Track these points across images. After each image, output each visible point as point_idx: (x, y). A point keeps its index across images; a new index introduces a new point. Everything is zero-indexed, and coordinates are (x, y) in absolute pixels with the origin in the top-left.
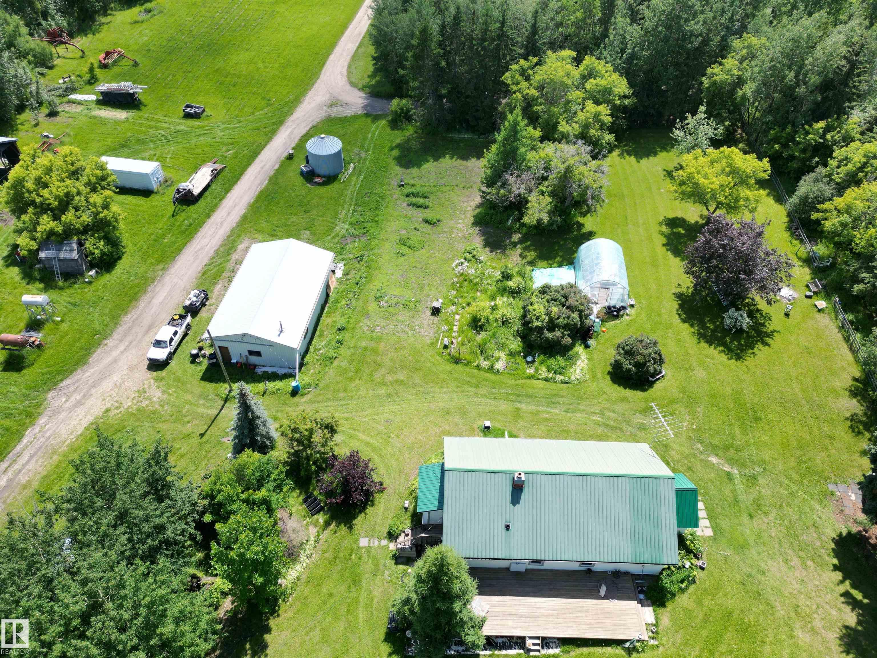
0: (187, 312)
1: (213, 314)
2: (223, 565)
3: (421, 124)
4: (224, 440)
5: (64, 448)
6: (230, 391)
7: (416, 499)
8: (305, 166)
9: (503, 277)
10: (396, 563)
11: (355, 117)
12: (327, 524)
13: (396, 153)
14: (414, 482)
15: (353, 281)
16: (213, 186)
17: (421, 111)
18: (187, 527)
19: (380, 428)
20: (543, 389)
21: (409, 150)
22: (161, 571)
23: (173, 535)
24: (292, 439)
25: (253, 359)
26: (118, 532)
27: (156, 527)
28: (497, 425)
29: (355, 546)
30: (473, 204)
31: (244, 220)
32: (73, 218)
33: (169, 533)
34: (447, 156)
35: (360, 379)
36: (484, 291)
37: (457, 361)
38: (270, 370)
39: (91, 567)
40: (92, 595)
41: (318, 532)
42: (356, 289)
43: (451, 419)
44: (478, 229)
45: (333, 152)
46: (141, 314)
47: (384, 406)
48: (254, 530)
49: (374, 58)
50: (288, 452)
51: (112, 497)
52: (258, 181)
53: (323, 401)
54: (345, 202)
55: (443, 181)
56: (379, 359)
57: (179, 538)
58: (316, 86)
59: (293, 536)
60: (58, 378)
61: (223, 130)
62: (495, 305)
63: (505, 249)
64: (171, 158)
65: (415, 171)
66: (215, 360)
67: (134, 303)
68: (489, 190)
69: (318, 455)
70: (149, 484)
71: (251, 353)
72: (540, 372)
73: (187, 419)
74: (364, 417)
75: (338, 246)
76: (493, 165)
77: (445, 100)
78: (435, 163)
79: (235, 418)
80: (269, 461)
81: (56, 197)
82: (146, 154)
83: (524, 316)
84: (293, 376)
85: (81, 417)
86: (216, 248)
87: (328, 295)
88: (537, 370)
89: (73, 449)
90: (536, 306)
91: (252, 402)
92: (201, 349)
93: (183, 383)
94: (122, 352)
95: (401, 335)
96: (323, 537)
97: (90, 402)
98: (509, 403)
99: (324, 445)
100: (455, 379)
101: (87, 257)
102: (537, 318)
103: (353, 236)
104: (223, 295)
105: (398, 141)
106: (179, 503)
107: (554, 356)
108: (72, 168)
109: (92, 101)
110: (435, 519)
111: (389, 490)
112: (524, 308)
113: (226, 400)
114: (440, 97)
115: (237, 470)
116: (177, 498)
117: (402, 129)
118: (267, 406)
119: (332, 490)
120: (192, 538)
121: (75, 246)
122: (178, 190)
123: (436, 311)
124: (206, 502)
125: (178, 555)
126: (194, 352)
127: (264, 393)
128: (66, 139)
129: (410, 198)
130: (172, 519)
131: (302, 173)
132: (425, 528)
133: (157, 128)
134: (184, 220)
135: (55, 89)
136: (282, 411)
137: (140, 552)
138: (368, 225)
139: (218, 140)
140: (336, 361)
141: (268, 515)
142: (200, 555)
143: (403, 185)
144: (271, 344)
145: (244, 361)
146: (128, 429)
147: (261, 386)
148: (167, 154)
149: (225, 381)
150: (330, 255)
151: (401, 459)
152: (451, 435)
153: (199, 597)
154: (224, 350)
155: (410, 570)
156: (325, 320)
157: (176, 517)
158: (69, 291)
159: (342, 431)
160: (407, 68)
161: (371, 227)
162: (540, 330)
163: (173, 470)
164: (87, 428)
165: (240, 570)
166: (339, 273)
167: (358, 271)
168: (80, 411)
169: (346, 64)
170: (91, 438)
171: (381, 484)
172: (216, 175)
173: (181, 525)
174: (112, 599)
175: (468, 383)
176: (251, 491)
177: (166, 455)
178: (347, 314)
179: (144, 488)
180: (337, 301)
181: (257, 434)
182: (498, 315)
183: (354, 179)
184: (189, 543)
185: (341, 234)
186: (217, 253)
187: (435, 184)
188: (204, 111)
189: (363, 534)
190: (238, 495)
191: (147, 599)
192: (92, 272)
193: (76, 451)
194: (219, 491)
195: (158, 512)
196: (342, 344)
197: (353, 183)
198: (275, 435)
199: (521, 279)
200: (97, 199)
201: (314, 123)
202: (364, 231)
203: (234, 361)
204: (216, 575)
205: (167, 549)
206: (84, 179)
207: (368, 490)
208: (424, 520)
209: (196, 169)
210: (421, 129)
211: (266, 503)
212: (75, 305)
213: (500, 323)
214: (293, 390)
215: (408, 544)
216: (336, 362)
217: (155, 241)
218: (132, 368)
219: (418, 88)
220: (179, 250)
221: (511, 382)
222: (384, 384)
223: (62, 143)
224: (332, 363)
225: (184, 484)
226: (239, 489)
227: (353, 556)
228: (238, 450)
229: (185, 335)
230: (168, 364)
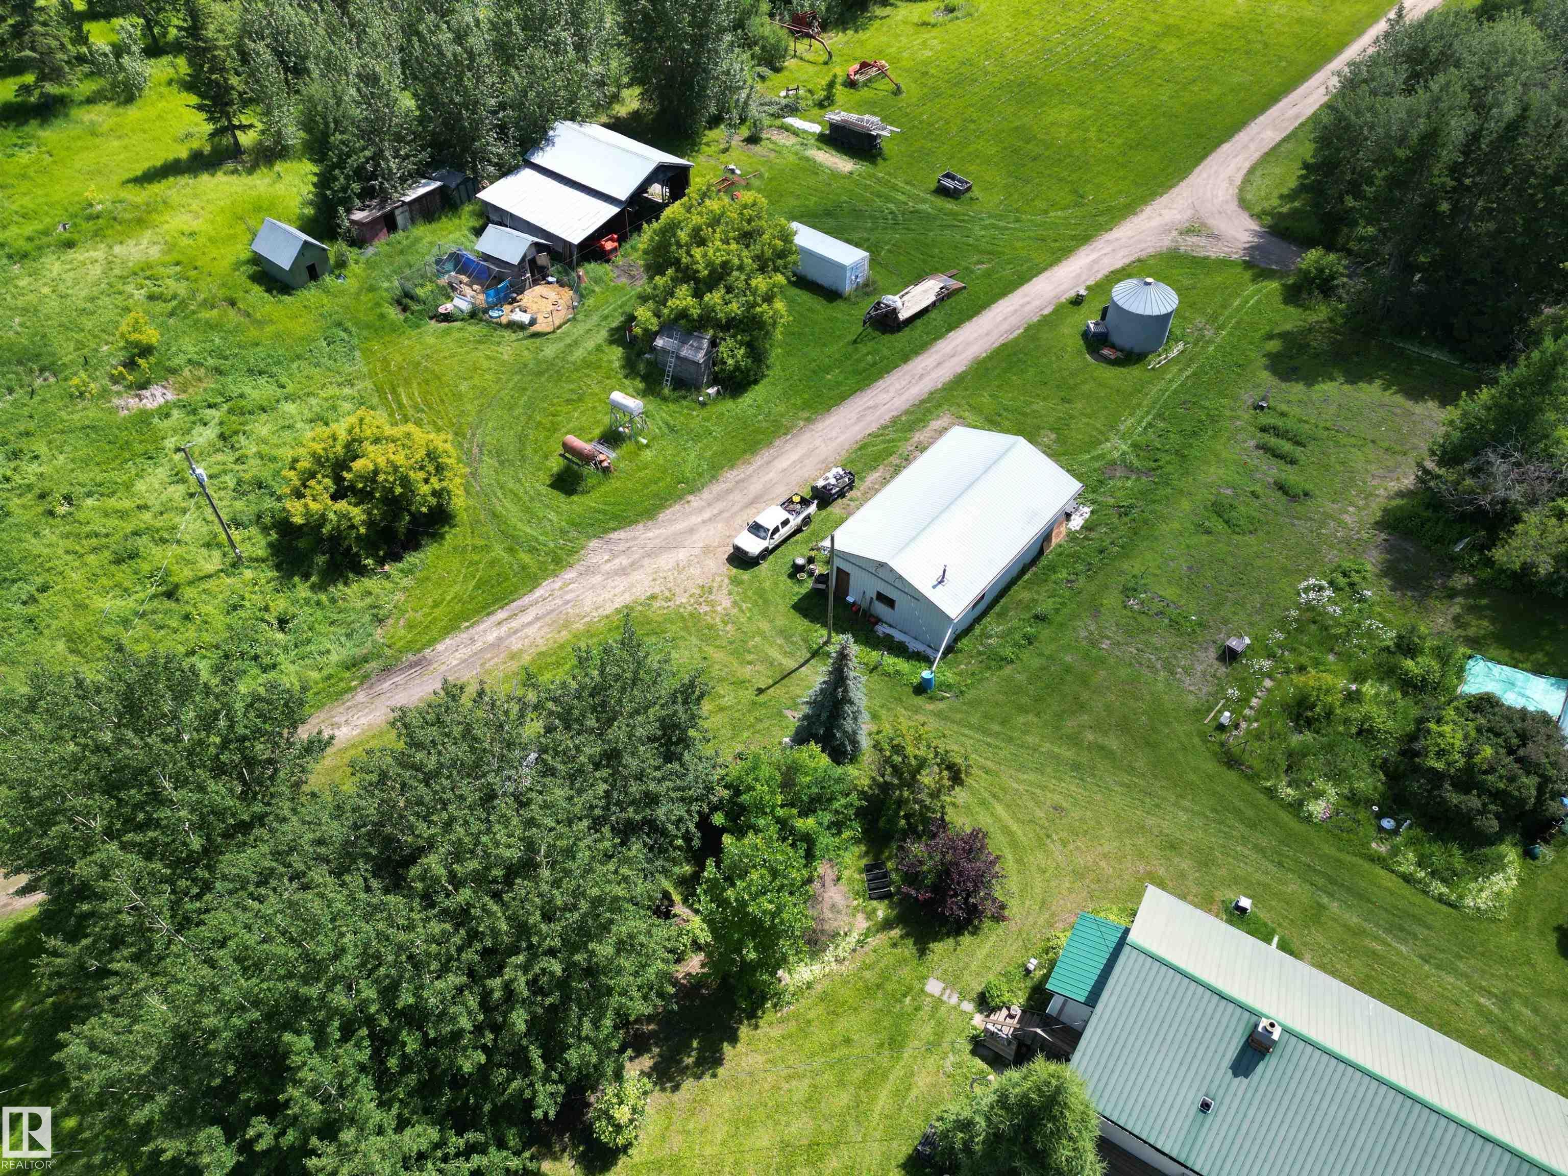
0: (814, 497)
1: (850, 514)
2: (711, 901)
3: (1349, 307)
4: (788, 713)
5: (579, 626)
6: (826, 643)
7: (1052, 964)
8: (1096, 324)
9: (1398, 646)
10: (974, 1053)
11: (1223, 264)
12: (887, 925)
13: (1274, 346)
14: (1061, 935)
15: (1096, 545)
16: (933, 315)
17: (1358, 284)
18: (686, 816)
19: (1039, 813)
20: (1392, 893)
21: (1303, 347)
22: (627, 861)
23: (664, 818)
24: (888, 761)
25: (880, 609)
26: (598, 774)
27: (647, 794)
28: (1263, 915)
29: (917, 986)
30: (1394, 486)
31: (958, 382)
32: (720, 301)
33: (661, 812)
34: (1378, 382)
35: (1038, 715)
36: (1345, 657)
37: (1231, 761)
38: (898, 636)
39: (545, 806)
40: (530, 846)
41: (868, 929)
42: (1095, 561)
43: (1176, 860)
44: (1383, 536)
45: (1156, 312)
46: (750, 476)
47: (1061, 780)
48: (774, 873)
49: (1306, 166)
50: (873, 779)
51: (610, 722)
52: (1005, 326)
53: (959, 723)
54: (1139, 405)
55: (1347, 425)
56: (1085, 696)
57: (670, 827)
58: (1175, 191)
59: (828, 914)
60: (612, 524)
61: (985, 228)
62: (1358, 691)
63: (1426, 595)
64: (889, 251)
65: (1298, 389)
66: (822, 586)
67: (747, 456)
68: (1442, 472)
69: (917, 807)
70: (663, 727)
71: (881, 597)
72: (1399, 858)
73: (750, 657)
74: (1020, 782)
75: (1095, 476)
76: (1470, 426)
77: (1417, 277)
78: (1346, 387)
79: (817, 687)
80: (839, 780)
81: (710, 264)
82: (856, 236)
83: (1413, 737)
84: (929, 661)
85: (617, 590)
86: (895, 413)
87: (1041, 552)
88: (1395, 851)
89: (589, 633)
90: (1447, 729)
91: (852, 674)
92: (811, 560)
93: (766, 602)
94: (704, 522)
95: (1145, 671)
96: (873, 942)
97: (636, 576)
98: (1307, 887)
99: (935, 794)
100: (1214, 794)
101: (714, 365)
102: (1441, 753)
103: (1130, 468)
104: (877, 491)
105: (1288, 327)
106: (691, 777)
107: (1445, 842)
108: (747, 228)
109: (813, 134)
110: (1072, 1015)
111: (1012, 926)
112: (1421, 721)
113: (815, 654)
114: (1409, 268)
115: (789, 768)
116: (691, 768)
117: (1306, 308)
118: (871, 690)
119: (917, 873)
120: (687, 838)
121: (705, 344)
122: (879, 303)
123: (1229, 656)
124: (726, 794)
125: (660, 852)
126: (800, 561)
127: (875, 668)
128: (756, 182)
129: (1266, 436)
130: (673, 795)
131: (1086, 335)
132: (1047, 1022)
133: (888, 199)
134: (868, 353)
135: (770, 104)
136: (889, 710)
137: (613, 818)
138: (1165, 458)
139: (971, 241)
140: (1010, 667)
141: (803, 861)
142: (687, 869)
143: (1262, 408)
144: (916, 596)
145: (864, 605)
146: (668, 635)
147: (874, 656)
148: (886, 243)
149: (824, 624)
150: (1075, 486)
151: (1053, 884)
152: (1164, 889)
153: (662, 931)
154: (843, 577)
155: (991, 1077)
156: (1020, 593)
157: (679, 794)
158: (672, 407)
159: (970, 787)
160: (1364, 198)
161: (1169, 463)
162: (1436, 777)
163: (701, 722)
164: (618, 611)
165: (732, 922)
166: (1076, 523)
167: (1113, 529)
168: (621, 583)
169: (1247, 165)
170: (618, 628)
171: (1003, 907)
172: (944, 297)
173: (680, 811)
174: (553, 865)
175: (1238, 812)
176: (795, 811)
177: (702, 695)
178: (1061, 596)
179: (654, 729)
180: (1052, 568)
181: (840, 727)
182: (1356, 713)
183: (1175, 369)
184: (680, 842)
185: (1109, 457)
186: (894, 421)
187: (1329, 424)
188: (969, 189)
189: (938, 973)
190: (773, 808)
191: (595, 892)
192: (712, 391)
193: (592, 636)
194: (751, 788)
195: (658, 774)
196: (1030, 643)
197: (1169, 376)
198: (865, 743)
199: (1435, 665)
200: (760, 283)
201: (1143, 255)
202: (1153, 465)
203: (850, 599)
204: (697, 911)
205: (648, 835)
206: (756, 249)
207: (975, 906)
208: (1052, 1008)
209: (918, 279)
210: (1344, 316)
211: (808, 840)
212: (672, 429)
213: (1354, 730)
214: (920, 684)
215: (1007, 1031)
216: (1008, 670)
217: (814, 372)
218: (707, 550)
219: (1372, 239)
220: (843, 398)
221: (1328, 849)
222: (1074, 740)
223: (748, 187)
224: (1001, 668)
225: (708, 750)
226: (779, 799)
227: (908, 1000)
228: (801, 738)
229: (798, 530)
230: (758, 564)
